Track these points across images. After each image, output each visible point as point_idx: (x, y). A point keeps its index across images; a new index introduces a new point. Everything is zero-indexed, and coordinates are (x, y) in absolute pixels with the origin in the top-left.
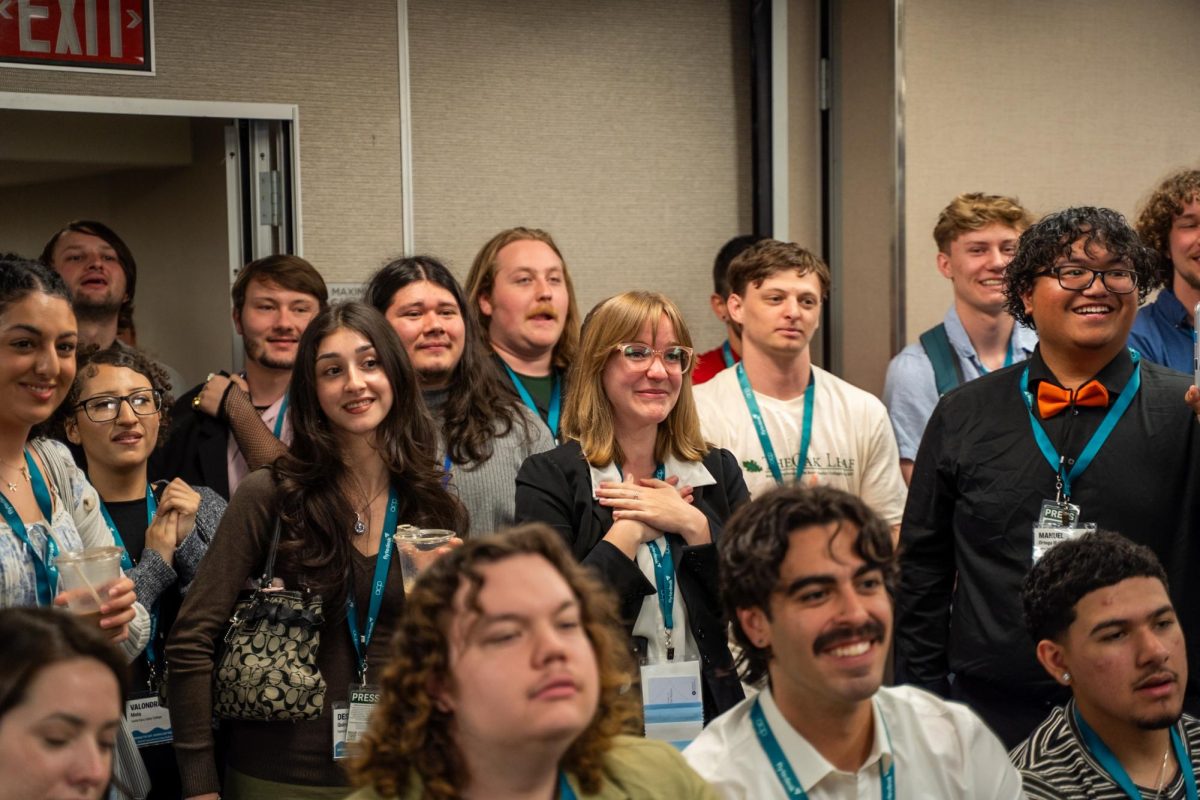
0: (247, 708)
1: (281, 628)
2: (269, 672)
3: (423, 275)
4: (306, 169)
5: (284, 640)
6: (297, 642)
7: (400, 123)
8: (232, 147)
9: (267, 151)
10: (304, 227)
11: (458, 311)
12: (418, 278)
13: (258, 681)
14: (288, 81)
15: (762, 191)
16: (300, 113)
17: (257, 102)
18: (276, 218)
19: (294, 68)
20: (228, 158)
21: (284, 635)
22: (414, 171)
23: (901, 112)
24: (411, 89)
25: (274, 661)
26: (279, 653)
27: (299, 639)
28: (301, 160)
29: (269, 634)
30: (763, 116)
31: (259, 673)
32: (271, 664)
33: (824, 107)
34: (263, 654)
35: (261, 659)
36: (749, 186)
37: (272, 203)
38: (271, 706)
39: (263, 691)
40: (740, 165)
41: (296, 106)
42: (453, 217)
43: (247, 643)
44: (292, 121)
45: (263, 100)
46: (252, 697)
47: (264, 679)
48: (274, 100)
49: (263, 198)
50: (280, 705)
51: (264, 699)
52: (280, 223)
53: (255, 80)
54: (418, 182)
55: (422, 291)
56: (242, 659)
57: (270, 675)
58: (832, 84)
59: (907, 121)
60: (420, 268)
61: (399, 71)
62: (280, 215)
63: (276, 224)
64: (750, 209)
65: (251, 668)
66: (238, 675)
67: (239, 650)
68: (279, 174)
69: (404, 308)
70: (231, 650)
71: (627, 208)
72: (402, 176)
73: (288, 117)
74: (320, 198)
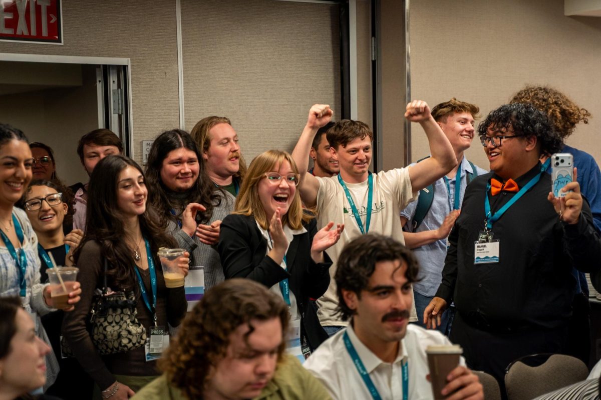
0: (115, 350)
1: (119, 311)
2: (121, 332)
4: (134, 88)
5: (122, 315)
6: (129, 315)
7: (178, 66)
8: (99, 78)
9: (116, 80)
10: (133, 115)
13: (117, 337)
14: (125, 48)
15: (345, 98)
16: (131, 62)
17: (111, 57)
18: (120, 110)
19: (128, 41)
20: (98, 83)
21: (121, 313)
22: (184, 88)
24: (183, 51)
25: (121, 326)
26: (122, 322)
27: (129, 313)
28: (132, 84)
29: (114, 314)
31: (116, 334)
32: (120, 328)
33: (373, 59)
34: (114, 324)
35: (113, 327)
36: (340, 96)
37: (119, 104)
38: (127, 346)
39: (121, 341)
40: (335, 86)
41: (129, 59)
42: (203, 110)
43: (104, 321)
44: (127, 66)
45: (114, 56)
46: (116, 345)
47: (119, 336)
48: (119, 56)
49: (114, 101)
50: (130, 345)
51: (123, 345)
52: (122, 113)
53: (110, 46)
54: (186, 93)
56: (105, 329)
58: (377, 49)
59: (411, 66)
61: (177, 43)
62: (122, 109)
63: (120, 113)
64: (340, 106)
65: (111, 332)
66: (105, 336)
67: (101, 325)
68: (121, 90)
70: (96, 326)
71: (283, 105)
72: (179, 91)
73: (126, 64)
74: (141, 101)
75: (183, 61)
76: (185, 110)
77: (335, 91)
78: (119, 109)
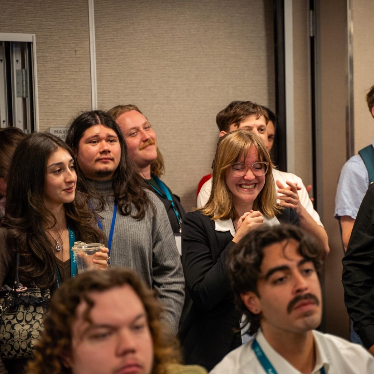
0: (21, 352)
1: (32, 308)
2: (31, 331)
3: (99, 122)
4: (40, 68)
5: (34, 314)
7: (90, 44)
8: (1, 57)
9: (19, 59)
10: (39, 98)
11: (117, 139)
12: (97, 123)
13: (26, 337)
14: (30, 22)
15: (280, 79)
16: (36, 39)
17: (13, 32)
18: (25, 93)
19: (33, 15)
21: (33, 312)
22: (97, 69)
23: (351, 42)
24: (95, 26)
25: (32, 326)
26: (33, 322)
27: (42, 312)
28: (37, 63)
29: (25, 312)
30: (280, 40)
31: (25, 334)
32: (30, 328)
33: (312, 35)
34: (24, 323)
35: (23, 326)
36: (273, 77)
37: (23, 86)
39: (30, 342)
40: (269, 66)
41: (34, 35)
43: (13, 318)
44: (32, 42)
45: (17, 31)
46: (24, 346)
47: (29, 335)
48: (23, 31)
49: (18, 83)
51: (32, 346)
52: (27, 96)
53: (13, 21)
54: (99, 74)
55: (98, 130)
56: (13, 327)
57: (32, 333)
58: (316, 24)
60: (98, 117)
61: (89, 17)
62: (27, 92)
63: (25, 97)
64: (274, 88)
65: (19, 331)
66: (12, 335)
67: (9, 322)
68: (26, 71)
69: (89, 138)
70: (3, 323)
71: (209, 88)
72: (91, 72)
73: (30, 40)
74: (47, 83)
75: (96, 38)
76: (98, 93)
77: (269, 72)
78: (23, 92)
